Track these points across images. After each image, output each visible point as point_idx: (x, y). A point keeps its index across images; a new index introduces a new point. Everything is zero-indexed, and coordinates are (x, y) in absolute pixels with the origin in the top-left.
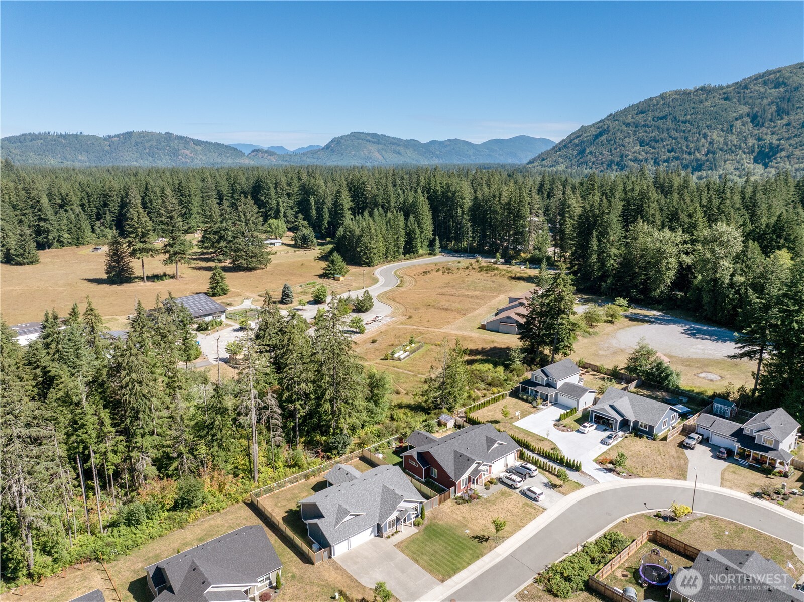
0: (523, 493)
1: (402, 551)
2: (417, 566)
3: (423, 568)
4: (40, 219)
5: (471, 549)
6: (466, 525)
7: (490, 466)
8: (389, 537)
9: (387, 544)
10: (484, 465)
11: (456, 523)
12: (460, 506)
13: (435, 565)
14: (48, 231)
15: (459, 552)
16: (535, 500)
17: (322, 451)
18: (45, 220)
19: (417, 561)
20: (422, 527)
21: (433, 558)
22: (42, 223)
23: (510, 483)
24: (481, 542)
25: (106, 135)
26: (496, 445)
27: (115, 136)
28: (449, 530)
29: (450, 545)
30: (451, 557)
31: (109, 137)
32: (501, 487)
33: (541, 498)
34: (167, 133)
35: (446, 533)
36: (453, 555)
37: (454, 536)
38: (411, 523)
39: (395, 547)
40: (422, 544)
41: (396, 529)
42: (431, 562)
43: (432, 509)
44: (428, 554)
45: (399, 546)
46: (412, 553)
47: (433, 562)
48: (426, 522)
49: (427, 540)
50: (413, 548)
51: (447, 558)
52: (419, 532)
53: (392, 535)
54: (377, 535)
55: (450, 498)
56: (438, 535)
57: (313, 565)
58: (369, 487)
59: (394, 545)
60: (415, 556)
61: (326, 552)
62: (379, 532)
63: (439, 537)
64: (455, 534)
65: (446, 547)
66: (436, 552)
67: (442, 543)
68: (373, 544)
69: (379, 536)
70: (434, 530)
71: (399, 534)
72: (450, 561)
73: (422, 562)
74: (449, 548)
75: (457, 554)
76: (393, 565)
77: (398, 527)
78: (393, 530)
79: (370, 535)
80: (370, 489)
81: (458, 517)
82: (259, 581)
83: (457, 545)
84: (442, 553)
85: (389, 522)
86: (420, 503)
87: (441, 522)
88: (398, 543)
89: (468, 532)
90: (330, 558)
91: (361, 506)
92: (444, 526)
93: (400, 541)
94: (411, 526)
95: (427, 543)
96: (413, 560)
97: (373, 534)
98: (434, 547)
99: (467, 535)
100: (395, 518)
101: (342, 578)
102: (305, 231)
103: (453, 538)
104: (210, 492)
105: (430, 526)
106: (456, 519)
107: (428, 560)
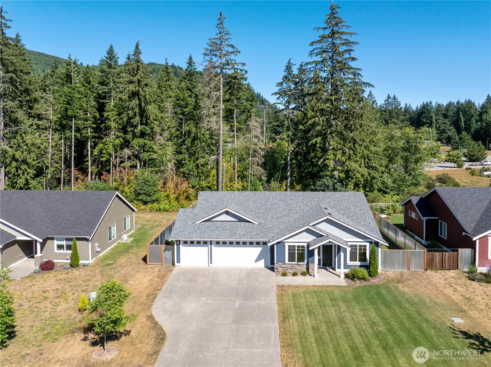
1: (280, 297)
2: (276, 324)
8: (284, 275)
9: (276, 279)
11: (441, 300)
13: (311, 339)
15: (399, 342)
19: (284, 317)
20: (359, 284)
21: (323, 328)
28: (412, 304)
30: (368, 346)
35: (400, 306)
36: (376, 342)
37: (415, 315)
38: (342, 271)
39: (275, 288)
40: (328, 302)
41: (308, 269)
42: (311, 332)
43: (406, 271)
44: (320, 317)
45: (286, 289)
46: (292, 305)
47: (314, 332)
48: (374, 281)
49: (345, 300)
50: (303, 300)
51: (357, 341)
52: (345, 287)
53: (294, 274)
54: (270, 266)
55: (457, 267)
56: (379, 303)
57: (146, 263)
58: (293, 199)
59: (278, 286)
60: (293, 310)
61: (170, 252)
62: (272, 262)
63: (377, 305)
64: (419, 313)
65: (374, 323)
66: (342, 321)
67: (373, 314)
68: (251, 274)
69: (272, 269)
70: (378, 294)
71: (308, 277)
72: (356, 348)
73: (293, 324)
74: (380, 329)
75: (387, 344)
76: (237, 305)
77: (311, 265)
78: (299, 268)
79: (256, 261)
80: (292, 202)
81: (454, 294)
82: (56, 243)
83: (408, 331)
84: (353, 329)
85: (289, 246)
86: (371, 243)
87: (406, 290)
88: (289, 286)
89: (458, 321)
90: (174, 264)
91: (259, 214)
92: (406, 296)
93: (296, 284)
94: (339, 276)
95: (341, 304)
96: (281, 315)
97: (263, 261)
98: (347, 314)
99: (449, 324)
100: (305, 245)
101: (146, 287)
102: (450, 133)
103: (410, 317)
104: (168, 196)
105: (377, 287)
106: (445, 295)
107: (310, 326)
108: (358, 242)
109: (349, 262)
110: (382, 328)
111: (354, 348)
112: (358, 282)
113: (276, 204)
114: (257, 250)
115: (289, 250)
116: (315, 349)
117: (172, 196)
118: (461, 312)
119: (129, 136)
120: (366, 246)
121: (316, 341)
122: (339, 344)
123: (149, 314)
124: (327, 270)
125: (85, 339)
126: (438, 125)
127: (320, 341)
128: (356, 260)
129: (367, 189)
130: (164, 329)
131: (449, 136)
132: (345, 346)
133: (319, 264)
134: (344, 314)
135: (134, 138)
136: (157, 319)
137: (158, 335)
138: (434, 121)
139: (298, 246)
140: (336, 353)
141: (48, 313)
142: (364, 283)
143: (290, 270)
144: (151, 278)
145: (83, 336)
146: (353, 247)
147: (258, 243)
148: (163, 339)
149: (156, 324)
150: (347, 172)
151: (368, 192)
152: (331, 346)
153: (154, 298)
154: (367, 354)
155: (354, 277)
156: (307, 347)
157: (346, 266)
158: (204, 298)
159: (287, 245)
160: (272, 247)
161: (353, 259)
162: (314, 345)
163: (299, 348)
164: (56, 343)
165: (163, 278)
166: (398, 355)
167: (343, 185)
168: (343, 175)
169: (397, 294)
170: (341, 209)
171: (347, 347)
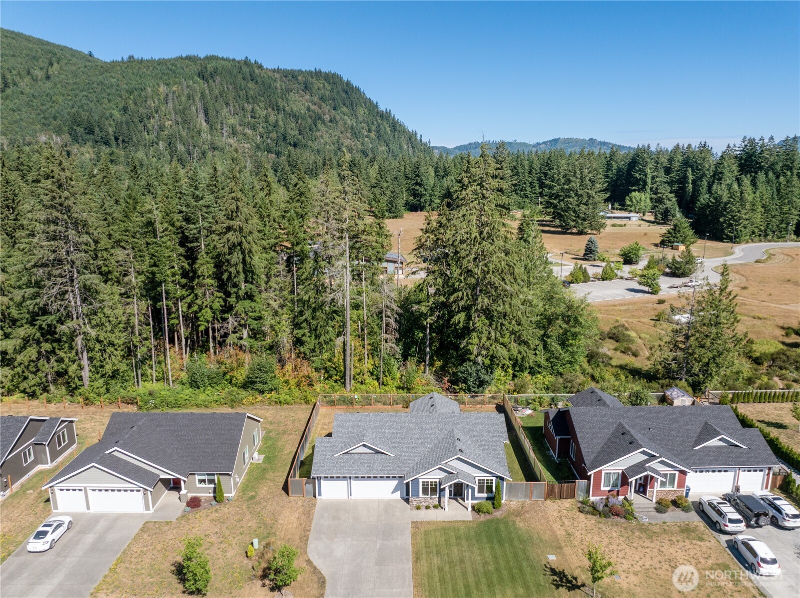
0: (733, 547)
1: (414, 535)
2: (410, 565)
3: (415, 574)
4: (417, 184)
5: (527, 587)
6: (560, 548)
7: (683, 473)
8: (418, 508)
9: (410, 514)
10: (662, 462)
11: (547, 536)
12: (582, 515)
13: (436, 579)
14: (422, 195)
15: (501, 580)
16: (752, 568)
17: (448, 381)
18: (420, 185)
19: (417, 559)
20: (482, 518)
21: (447, 568)
22: (417, 187)
23: (715, 516)
24: (558, 586)
25: (535, 142)
26: (714, 442)
27: (543, 143)
28: (522, 541)
29: (497, 563)
30: (477, 583)
31: (538, 144)
32: (694, 518)
33: (765, 569)
34: (591, 139)
35: (511, 541)
36: (484, 581)
37: (521, 554)
38: (469, 503)
39: (410, 525)
40: (453, 541)
41: (439, 502)
42: (436, 572)
43: (528, 501)
44: (445, 557)
45: (419, 526)
46: (424, 545)
47: (439, 573)
48: (498, 514)
49: (468, 539)
50: (433, 539)
51: (470, 580)
52: (470, 522)
53: (427, 508)
54: (405, 497)
55: (573, 497)
56: (495, 540)
57: (288, 494)
58: (428, 424)
59: (413, 522)
60: (424, 550)
61: (311, 485)
62: (408, 494)
63: (492, 543)
64: (524, 551)
65: (487, 562)
66: (462, 561)
67: (487, 553)
68: (388, 506)
69: (407, 501)
70: (497, 530)
71: (439, 510)
72: (469, 586)
73: (424, 565)
74: (490, 568)
75: (491, 582)
76: (378, 546)
77: (442, 498)
78: (431, 501)
79: (392, 493)
80: (428, 427)
81: (559, 529)
82: (197, 478)
83: (510, 569)
84: (469, 569)
85: (423, 482)
86: (497, 477)
87: (521, 525)
88: (421, 522)
89: (552, 558)
90: (315, 497)
91: (395, 443)
92: (520, 533)
93: (428, 520)
94: (467, 509)
95: (464, 543)
96: (414, 555)
97: (398, 493)
98: (467, 554)
99: (544, 562)
100: (438, 480)
101: (297, 527)
102: (668, 204)
103: (516, 555)
104: (287, 382)
105: (498, 521)
106: (552, 530)
107: (436, 567)
108: (486, 477)
109: (477, 495)
110: (491, 568)
111: (467, 586)
112: (482, 515)
113: (411, 430)
114: (394, 483)
115: (423, 485)
116: (439, 588)
117: (292, 382)
118: (558, 549)
119: (232, 300)
120: (492, 480)
121: (440, 580)
122: (456, 583)
123: (307, 559)
124: (457, 500)
125: (264, 585)
126: (655, 186)
127: (442, 581)
128: (483, 492)
129: (517, 369)
130: (322, 572)
131: (667, 208)
132: (460, 584)
133: (450, 494)
134: (464, 554)
135: (238, 301)
136: (315, 563)
137: (319, 579)
138: (649, 181)
139: (431, 482)
140: (453, 590)
141: (221, 560)
142: (488, 517)
143: (423, 503)
144: (297, 515)
145: (260, 583)
146: (481, 482)
147: (394, 477)
148: (324, 582)
149: (315, 568)
150: (492, 358)
151: (518, 371)
152: (450, 585)
153: (307, 540)
154: (475, 591)
155: (479, 511)
156: (433, 586)
157: (473, 498)
158: (349, 539)
159: (421, 481)
160: (407, 484)
161: (481, 491)
162: (438, 584)
163: (427, 587)
164: (242, 590)
165: (308, 514)
166: (497, 591)
167: (487, 372)
168: (487, 361)
169: (512, 529)
170: (474, 436)
171: (462, 586)
